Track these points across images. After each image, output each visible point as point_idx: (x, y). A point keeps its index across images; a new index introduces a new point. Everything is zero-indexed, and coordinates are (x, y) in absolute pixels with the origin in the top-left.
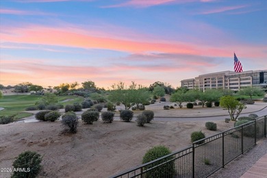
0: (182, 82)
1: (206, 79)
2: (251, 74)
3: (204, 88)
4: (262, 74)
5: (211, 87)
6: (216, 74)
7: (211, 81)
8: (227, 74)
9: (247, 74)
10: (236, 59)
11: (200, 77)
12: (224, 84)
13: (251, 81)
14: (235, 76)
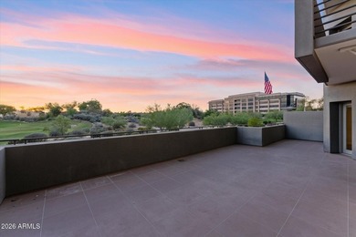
0: (210, 103)
1: (236, 101)
2: (280, 96)
3: (234, 110)
4: (289, 96)
5: (241, 110)
6: (247, 95)
7: (241, 102)
8: (257, 96)
9: (276, 97)
10: (266, 79)
11: (230, 98)
12: (254, 106)
13: (278, 104)
14: (265, 98)
